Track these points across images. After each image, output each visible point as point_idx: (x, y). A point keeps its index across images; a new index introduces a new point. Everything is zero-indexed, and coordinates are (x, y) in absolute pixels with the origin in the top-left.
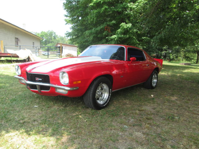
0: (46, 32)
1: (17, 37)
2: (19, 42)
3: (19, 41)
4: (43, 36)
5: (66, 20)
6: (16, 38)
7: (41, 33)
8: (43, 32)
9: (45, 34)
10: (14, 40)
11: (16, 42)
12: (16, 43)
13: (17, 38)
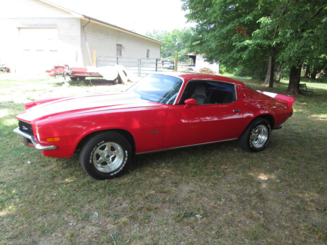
0: (180, 30)
1: (119, 43)
2: (122, 50)
3: (124, 48)
4: (175, 36)
5: (186, 16)
6: (118, 45)
7: (173, 32)
8: (175, 30)
9: (179, 34)
10: (115, 47)
11: (117, 50)
12: (119, 52)
13: (121, 45)
